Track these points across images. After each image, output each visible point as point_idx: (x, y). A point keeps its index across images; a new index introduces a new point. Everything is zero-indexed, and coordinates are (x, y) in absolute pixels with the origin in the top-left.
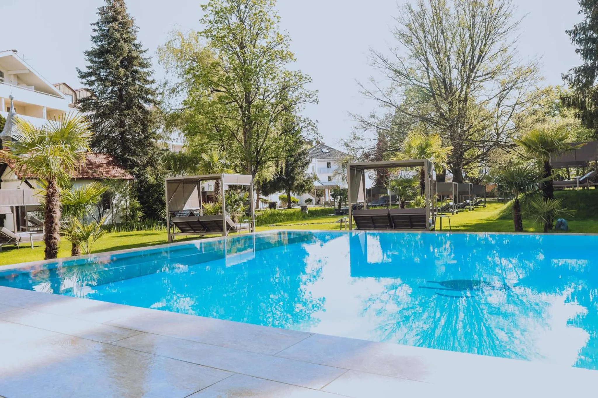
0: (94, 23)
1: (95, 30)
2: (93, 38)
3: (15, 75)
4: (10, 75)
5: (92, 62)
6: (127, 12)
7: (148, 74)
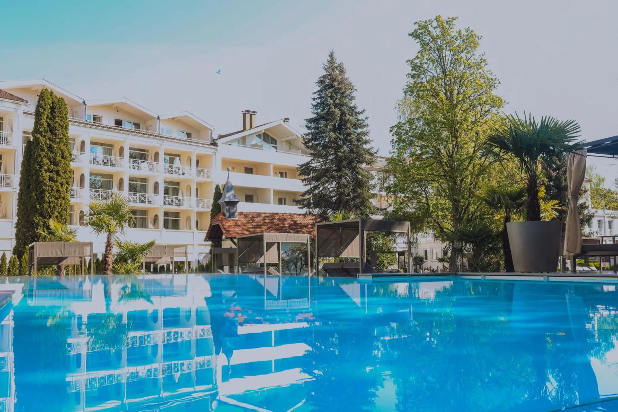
0: (316, 92)
1: (314, 99)
2: (314, 106)
3: (286, 141)
4: (283, 142)
5: (309, 128)
6: (346, 76)
7: (365, 134)
